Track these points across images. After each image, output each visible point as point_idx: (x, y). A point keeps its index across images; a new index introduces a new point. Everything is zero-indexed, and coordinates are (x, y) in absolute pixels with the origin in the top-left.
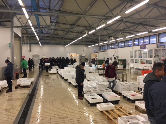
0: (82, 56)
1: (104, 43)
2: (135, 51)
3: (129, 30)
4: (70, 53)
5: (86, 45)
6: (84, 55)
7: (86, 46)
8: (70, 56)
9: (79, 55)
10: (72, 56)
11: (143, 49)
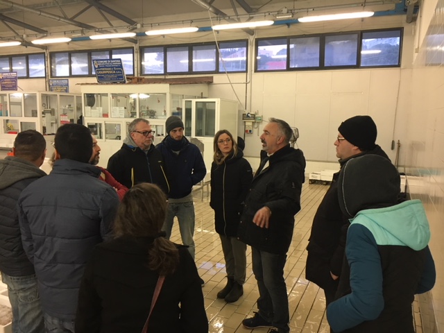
11: (9, 89)
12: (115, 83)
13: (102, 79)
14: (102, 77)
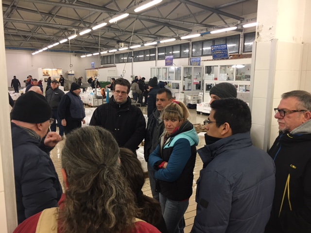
0: (69, 74)
1: (110, 51)
2: (159, 69)
3: (149, 33)
4: (42, 69)
5: (76, 52)
6: (73, 72)
7: (76, 55)
8: (44, 73)
9: (63, 72)
10: (47, 73)
11: (169, 65)
12: (223, 59)
13: (215, 57)
14: (216, 56)
